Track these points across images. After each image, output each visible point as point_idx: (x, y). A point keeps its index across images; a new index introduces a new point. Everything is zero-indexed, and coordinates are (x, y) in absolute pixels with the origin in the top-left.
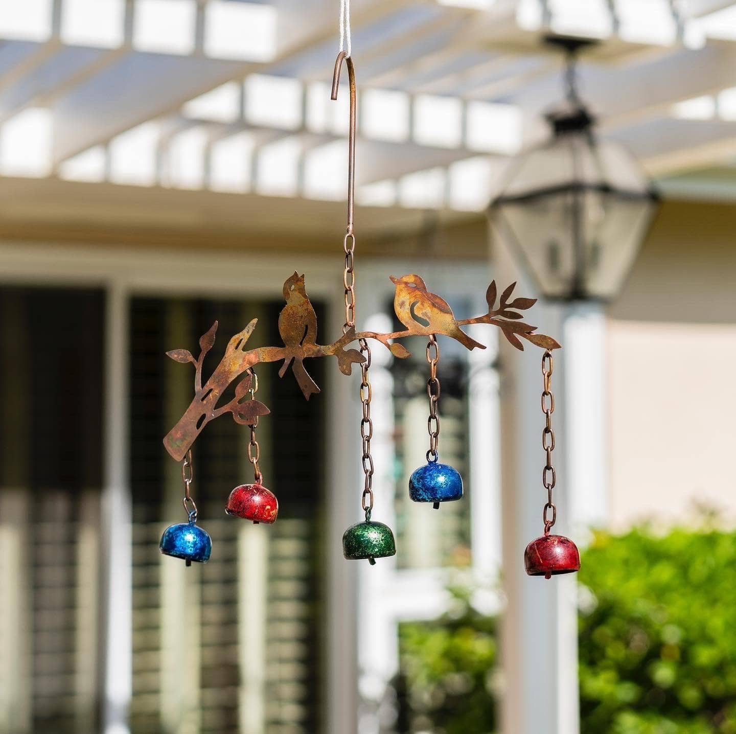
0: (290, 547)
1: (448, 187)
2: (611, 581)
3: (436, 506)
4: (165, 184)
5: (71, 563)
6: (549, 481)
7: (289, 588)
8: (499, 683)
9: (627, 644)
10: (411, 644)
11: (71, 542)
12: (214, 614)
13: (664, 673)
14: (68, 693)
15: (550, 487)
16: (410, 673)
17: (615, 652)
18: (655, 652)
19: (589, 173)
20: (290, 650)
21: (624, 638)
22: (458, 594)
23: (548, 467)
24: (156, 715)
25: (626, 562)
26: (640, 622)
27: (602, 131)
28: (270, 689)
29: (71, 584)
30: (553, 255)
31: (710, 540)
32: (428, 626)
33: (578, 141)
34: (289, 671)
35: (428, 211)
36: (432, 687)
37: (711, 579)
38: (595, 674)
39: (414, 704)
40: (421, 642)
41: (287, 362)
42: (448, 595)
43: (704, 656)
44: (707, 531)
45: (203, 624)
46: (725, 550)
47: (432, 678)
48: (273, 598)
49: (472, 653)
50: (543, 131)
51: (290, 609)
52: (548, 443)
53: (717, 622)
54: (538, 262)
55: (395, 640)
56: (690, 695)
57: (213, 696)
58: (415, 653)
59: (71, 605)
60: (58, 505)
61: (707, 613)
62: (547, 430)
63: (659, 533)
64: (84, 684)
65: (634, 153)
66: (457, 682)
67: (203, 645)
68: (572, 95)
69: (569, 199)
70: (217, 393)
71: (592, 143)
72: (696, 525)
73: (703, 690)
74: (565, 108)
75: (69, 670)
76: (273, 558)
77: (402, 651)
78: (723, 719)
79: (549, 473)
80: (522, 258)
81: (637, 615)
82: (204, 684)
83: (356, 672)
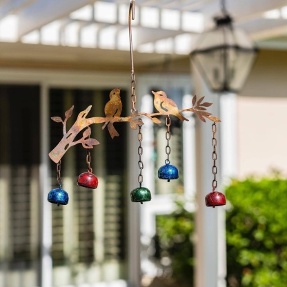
0: (113, 186)
1: (174, 45)
2: (239, 199)
3: (169, 181)
4: (63, 44)
5: (28, 193)
6: (215, 171)
7: (113, 202)
8: (195, 238)
9: (244, 223)
10: (160, 224)
11: (28, 185)
12: (84, 213)
13: (259, 235)
14: (28, 243)
15: (215, 174)
16: (160, 235)
17: (240, 227)
18: (256, 226)
19: (230, 41)
20: (113, 226)
21: (243, 221)
22: (179, 204)
23: (214, 166)
24: (62, 252)
25: (244, 192)
26: (249, 215)
27: (236, 24)
28: (106, 241)
29: (28, 201)
30: (216, 73)
31: (277, 183)
32: (167, 217)
33: (226, 28)
34: (113, 234)
35: (167, 55)
36: (169, 240)
37: (278, 198)
38: (232, 235)
39: (162, 247)
40: (164, 223)
41: (106, 123)
42: (175, 204)
43: (275, 228)
44: (276, 179)
45: (80, 216)
46: (283, 187)
47: (169, 236)
48: (107, 206)
49: (185, 227)
50: (212, 24)
51: (113, 210)
52: (215, 157)
53: (279, 215)
54: (210, 76)
55: (155, 222)
56: (269, 243)
57: (84, 244)
58: (163, 227)
59: (28, 210)
60: (23, 171)
61: (276, 211)
62: (214, 152)
63: (257, 180)
64: (34, 240)
65: (248, 32)
66: (178, 238)
67: (80, 224)
68: (224, 10)
69: (222, 52)
70: (74, 135)
71: (232, 29)
72: (272, 177)
73: (274, 241)
74: (221, 15)
75: (28, 235)
76: (107, 191)
77: (157, 226)
78: (281, 251)
79: (215, 168)
80: (204, 74)
81: (248, 212)
82: (80, 239)
83: (139, 234)
